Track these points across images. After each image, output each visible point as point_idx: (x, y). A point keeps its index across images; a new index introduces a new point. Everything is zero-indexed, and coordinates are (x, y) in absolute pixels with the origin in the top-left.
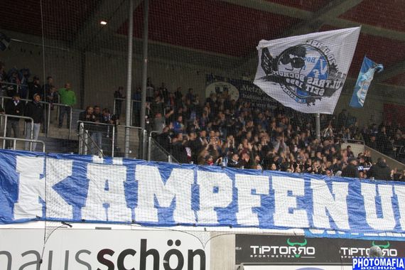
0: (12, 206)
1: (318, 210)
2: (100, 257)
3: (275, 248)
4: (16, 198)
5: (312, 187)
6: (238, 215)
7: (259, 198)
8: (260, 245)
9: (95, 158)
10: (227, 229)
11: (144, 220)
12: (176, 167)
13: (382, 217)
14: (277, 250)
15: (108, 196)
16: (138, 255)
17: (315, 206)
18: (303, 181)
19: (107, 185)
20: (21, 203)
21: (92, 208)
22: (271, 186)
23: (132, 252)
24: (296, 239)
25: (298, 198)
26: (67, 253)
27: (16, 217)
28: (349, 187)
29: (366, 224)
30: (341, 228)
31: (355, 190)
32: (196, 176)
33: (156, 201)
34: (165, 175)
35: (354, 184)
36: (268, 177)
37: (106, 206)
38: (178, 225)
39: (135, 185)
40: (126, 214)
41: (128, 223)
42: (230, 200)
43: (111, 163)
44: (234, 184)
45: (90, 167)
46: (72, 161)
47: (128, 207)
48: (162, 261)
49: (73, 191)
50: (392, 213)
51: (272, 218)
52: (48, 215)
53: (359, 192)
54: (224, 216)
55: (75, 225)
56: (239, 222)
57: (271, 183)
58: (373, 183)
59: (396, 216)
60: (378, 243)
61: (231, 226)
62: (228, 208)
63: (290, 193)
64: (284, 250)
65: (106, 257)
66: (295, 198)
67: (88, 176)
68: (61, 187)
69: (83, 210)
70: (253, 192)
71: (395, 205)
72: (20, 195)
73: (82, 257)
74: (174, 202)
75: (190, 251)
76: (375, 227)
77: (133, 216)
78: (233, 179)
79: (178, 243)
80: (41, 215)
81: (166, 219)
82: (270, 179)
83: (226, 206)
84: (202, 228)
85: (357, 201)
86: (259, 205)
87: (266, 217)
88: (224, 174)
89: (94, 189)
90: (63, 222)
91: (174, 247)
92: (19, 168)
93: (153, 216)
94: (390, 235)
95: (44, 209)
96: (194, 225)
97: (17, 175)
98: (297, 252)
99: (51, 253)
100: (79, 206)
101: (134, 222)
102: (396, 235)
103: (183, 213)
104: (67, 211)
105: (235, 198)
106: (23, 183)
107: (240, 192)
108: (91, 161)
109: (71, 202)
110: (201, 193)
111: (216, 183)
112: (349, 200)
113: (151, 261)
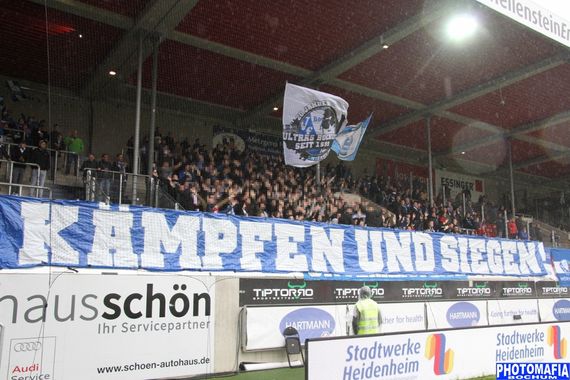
0: (17, 251)
1: (317, 254)
2: (107, 302)
3: (276, 290)
4: (21, 244)
5: (311, 233)
6: (242, 261)
7: (262, 244)
8: (263, 288)
9: (102, 205)
10: (231, 273)
11: (150, 266)
12: (183, 214)
13: (372, 260)
14: (279, 292)
15: (115, 243)
16: (144, 299)
17: (314, 251)
18: (303, 227)
19: (113, 231)
20: (26, 249)
21: (98, 254)
22: (273, 233)
23: (139, 296)
24: (296, 282)
25: (298, 244)
26: (74, 297)
27: (21, 263)
28: (345, 233)
29: (359, 267)
30: (336, 270)
31: (350, 236)
32: (201, 223)
33: (162, 246)
34: (172, 221)
35: (349, 231)
36: (270, 225)
37: (113, 251)
38: (184, 270)
39: (142, 231)
40: (132, 259)
41: (134, 268)
42: (235, 246)
43: (117, 210)
44: (238, 231)
45: (96, 213)
46: (77, 207)
47: (134, 252)
48: (168, 305)
49: (79, 237)
50: (380, 256)
51: (274, 263)
52: (53, 261)
53: (353, 238)
54: (228, 261)
55: (81, 271)
56: (243, 267)
57: (273, 229)
58: (366, 229)
59: (384, 259)
60: (368, 283)
61: (235, 271)
62: (233, 253)
63: (291, 239)
64: (285, 293)
65: (113, 301)
66: (295, 244)
67: (95, 222)
68: (67, 233)
69: (89, 255)
70: (257, 238)
71: (384, 249)
72: (25, 240)
73: (88, 301)
74: (180, 248)
75: (196, 295)
76: (366, 270)
77: (140, 262)
78: (238, 226)
79: (184, 287)
80: (46, 260)
81: (172, 264)
82: (273, 226)
83: (230, 252)
84: (207, 273)
85: (351, 246)
86: (262, 250)
87: (269, 262)
88: (229, 222)
89: (101, 235)
90: (69, 267)
91: (180, 291)
92: (23, 213)
93: (159, 262)
94: (379, 276)
95: (50, 254)
96: (200, 270)
97: (22, 221)
98: (297, 294)
99: (57, 297)
100: (86, 252)
101: (140, 267)
102: (383, 276)
103: (188, 259)
104: (73, 257)
105: (239, 244)
106: (29, 229)
107: (244, 239)
108: (97, 208)
109: (77, 248)
110: (208, 239)
111: (221, 230)
112: (344, 245)
113: (156, 303)
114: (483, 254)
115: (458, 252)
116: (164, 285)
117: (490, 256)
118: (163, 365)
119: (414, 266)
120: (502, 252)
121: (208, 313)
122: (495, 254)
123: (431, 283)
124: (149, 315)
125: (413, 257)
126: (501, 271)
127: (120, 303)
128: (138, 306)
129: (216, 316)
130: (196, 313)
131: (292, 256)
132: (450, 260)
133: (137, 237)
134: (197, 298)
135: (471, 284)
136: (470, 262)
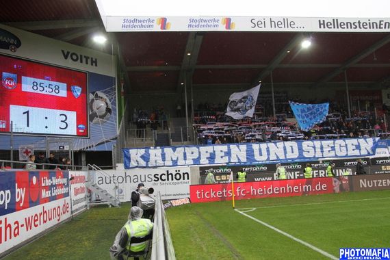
1: (233, 156)
5: (230, 148)
6: (201, 161)
7: (209, 154)
11: (168, 165)
13: (262, 156)
14: (216, 171)
15: (157, 158)
16: (166, 175)
17: (232, 154)
18: (227, 146)
19: (156, 155)
22: (213, 150)
23: (164, 174)
25: (225, 152)
26: (145, 175)
28: (247, 146)
29: (254, 159)
30: (242, 161)
32: (185, 150)
33: (171, 158)
34: (174, 150)
35: (249, 145)
38: (180, 165)
40: (162, 163)
42: (198, 156)
43: (156, 149)
46: (144, 149)
47: (163, 161)
48: (174, 177)
50: (266, 154)
51: (214, 160)
53: (251, 148)
56: (201, 163)
57: (213, 148)
58: (258, 144)
59: (268, 154)
61: (198, 165)
63: (221, 151)
64: (218, 171)
65: (156, 176)
66: (223, 153)
71: (268, 151)
73: (149, 176)
74: (177, 158)
76: (258, 160)
77: (164, 164)
78: (199, 149)
81: (175, 164)
83: (196, 158)
84: (188, 166)
85: (251, 151)
86: (209, 156)
88: (195, 148)
89: (152, 156)
91: (178, 172)
93: (171, 163)
94: (264, 162)
96: (185, 165)
97: (130, 155)
98: (224, 171)
99: (141, 176)
101: (164, 166)
102: (267, 162)
107: (201, 153)
110: (187, 154)
111: (193, 151)
112: (247, 151)
113: (170, 176)
114: (332, 147)
115: (314, 147)
116: (173, 171)
117: (337, 148)
118: (174, 195)
119: (286, 156)
120: (346, 145)
121: (188, 179)
122: (340, 146)
123: (295, 163)
124: (168, 180)
125: (285, 153)
126: (344, 154)
127: (159, 177)
128: (164, 177)
129: (192, 179)
130: (184, 179)
131: (222, 157)
132: (309, 152)
133: (163, 156)
134: (184, 174)
135: (321, 162)
136: (322, 152)
